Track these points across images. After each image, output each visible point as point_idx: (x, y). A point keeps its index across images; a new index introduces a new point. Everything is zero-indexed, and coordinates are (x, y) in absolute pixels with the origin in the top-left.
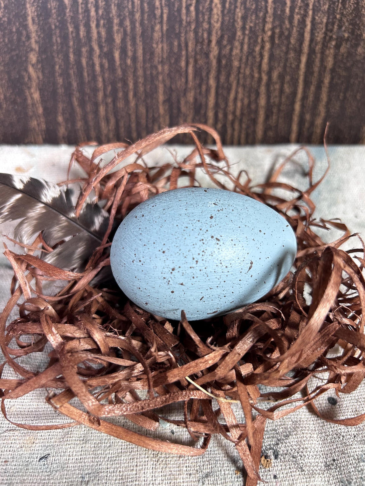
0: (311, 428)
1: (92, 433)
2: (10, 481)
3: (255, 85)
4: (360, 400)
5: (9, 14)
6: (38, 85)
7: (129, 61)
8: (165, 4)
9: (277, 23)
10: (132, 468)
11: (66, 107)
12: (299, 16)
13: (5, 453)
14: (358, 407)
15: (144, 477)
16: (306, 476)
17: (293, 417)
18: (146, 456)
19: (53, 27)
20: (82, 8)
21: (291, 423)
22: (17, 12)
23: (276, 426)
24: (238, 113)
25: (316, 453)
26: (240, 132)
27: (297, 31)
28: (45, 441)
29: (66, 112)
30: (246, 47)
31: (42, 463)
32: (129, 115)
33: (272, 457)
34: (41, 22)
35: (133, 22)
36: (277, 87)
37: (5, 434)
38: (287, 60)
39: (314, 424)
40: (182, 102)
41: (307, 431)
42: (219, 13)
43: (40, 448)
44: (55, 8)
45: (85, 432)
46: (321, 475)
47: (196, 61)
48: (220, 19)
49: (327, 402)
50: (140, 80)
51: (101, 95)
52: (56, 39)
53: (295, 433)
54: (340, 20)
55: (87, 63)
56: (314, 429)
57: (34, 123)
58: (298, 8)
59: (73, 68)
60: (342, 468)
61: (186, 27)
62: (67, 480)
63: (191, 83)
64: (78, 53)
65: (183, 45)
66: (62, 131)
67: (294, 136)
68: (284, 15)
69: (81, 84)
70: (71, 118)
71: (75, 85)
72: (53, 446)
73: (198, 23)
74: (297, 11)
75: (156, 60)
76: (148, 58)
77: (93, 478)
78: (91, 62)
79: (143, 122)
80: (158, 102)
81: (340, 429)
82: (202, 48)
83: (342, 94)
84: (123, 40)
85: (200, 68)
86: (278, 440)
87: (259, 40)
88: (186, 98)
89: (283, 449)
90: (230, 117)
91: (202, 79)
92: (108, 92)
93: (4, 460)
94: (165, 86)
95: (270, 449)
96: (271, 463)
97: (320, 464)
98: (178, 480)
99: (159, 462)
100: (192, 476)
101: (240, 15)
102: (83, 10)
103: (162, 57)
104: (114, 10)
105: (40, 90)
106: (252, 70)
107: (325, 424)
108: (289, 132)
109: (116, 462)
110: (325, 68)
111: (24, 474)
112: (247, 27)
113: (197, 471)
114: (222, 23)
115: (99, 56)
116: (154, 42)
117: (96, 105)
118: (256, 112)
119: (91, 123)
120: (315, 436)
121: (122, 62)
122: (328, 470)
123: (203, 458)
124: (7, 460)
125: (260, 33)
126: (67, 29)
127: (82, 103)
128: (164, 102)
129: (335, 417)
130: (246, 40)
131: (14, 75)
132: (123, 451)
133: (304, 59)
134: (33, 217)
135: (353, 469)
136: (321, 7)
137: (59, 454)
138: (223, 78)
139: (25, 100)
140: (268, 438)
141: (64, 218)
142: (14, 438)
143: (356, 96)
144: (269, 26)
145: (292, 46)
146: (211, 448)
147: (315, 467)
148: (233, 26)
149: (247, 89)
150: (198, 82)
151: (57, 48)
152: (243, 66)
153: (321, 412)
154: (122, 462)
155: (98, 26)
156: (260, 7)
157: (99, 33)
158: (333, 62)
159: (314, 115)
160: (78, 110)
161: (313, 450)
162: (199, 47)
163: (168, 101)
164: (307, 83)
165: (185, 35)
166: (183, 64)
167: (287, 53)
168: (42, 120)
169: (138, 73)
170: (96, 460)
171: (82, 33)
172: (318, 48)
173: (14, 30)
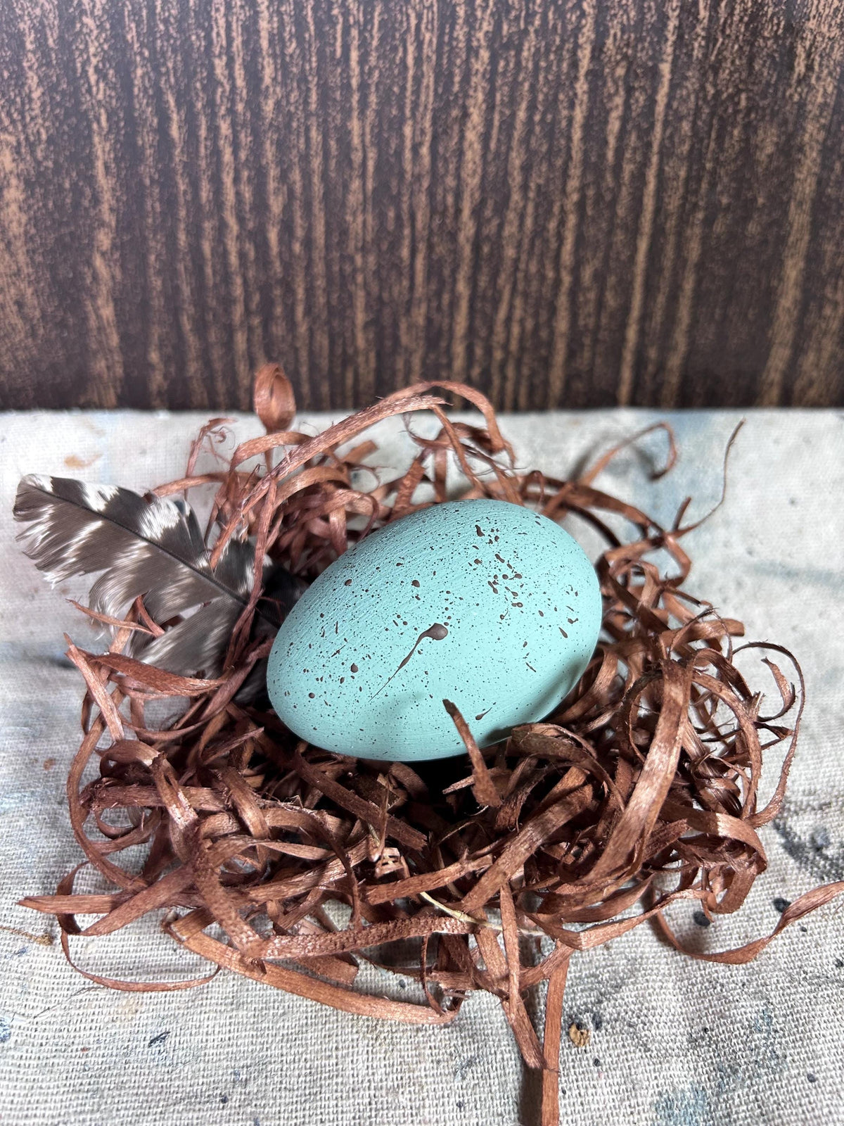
0: (662, 971)
1: (248, 990)
2: (96, 1087)
3: (547, 292)
4: (754, 916)
5: (57, 153)
6: (112, 292)
7: (297, 248)
8: (371, 142)
9: (590, 178)
10: (328, 1053)
11: (167, 333)
12: (632, 166)
13: (82, 1033)
14: (750, 929)
15: (353, 1069)
16: (654, 1060)
17: (628, 950)
18: (355, 1030)
19: (147, 182)
20: (206, 147)
21: (625, 961)
22: (73, 150)
23: (597, 968)
24: (514, 346)
25: (671, 1017)
26: (517, 383)
27: (630, 194)
28: (158, 1006)
29: (166, 342)
30: (529, 222)
31: (154, 1049)
32: (296, 350)
33: (591, 1026)
34: (123, 173)
35: (307, 175)
36: (592, 296)
37: (80, 997)
38: (610, 246)
39: (667, 964)
40: (403, 326)
41: (654, 977)
42: (477, 159)
43: (150, 1021)
44: (151, 146)
45: (235, 988)
46: (682, 1058)
47: (430, 247)
48: (479, 170)
49: (693, 921)
50: (319, 283)
51: (238, 311)
52: (153, 204)
53: (632, 980)
54: (714, 173)
55: (213, 250)
56: (667, 972)
57: (100, 365)
58: (630, 151)
59: (184, 259)
60: (721, 1044)
61: (411, 184)
62: (205, 1080)
63: (420, 289)
64: (196, 232)
65: (405, 217)
66: (157, 380)
67: (624, 391)
68: (602, 163)
69: (200, 288)
70: (176, 356)
71: (186, 291)
72: (175, 1017)
73: (435, 177)
74: (628, 155)
75: (352, 244)
76: (336, 240)
77: (256, 1074)
78: (221, 249)
79: (324, 363)
80: (353, 323)
81: (716, 971)
82: (443, 223)
83: (718, 311)
84: (287, 208)
85: (439, 260)
86: (601, 994)
87: (556, 209)
88: (411, 317)
89: (610, 1010)
90: (498, 355)
91: (442, 282)
92: (253, 306)
93: (81, 1047)
94: (368, 294)
95: (587, 1011)
96: (588, 1036)
97: (680, 1037)
98: (417, 1073)
99: (379, 1041)
100: (442, 1065)
101: (517, 163)
102: (209, 152)
103: (364, 240)
104: (270, 151)
105: (115, 300)
106: (542, 265)
107: (689, 962)
108: (616, 383)
109: (298, 1042)
110: (685, 261)
111: (122, 1072)
112: (533, 185)
113: (451, 1055)
114: (483, 178)
115: (238, 237)
116: (348, 211)
117: (229, 330)
118: (550, 344)
119: (218, 366)
120: (670, 985)
121: (283, 249)
122: (695, 1048)
123: (461, 1031)
124: (87, 1046)
125: (557, 197)
126: (176, 185)
127: (201, 328)
128: (366, 326)
129: (707, 949)
130: (530, 209)
131: (65, 272)
132: (309, 1022)
133: (643, 245)
134: (125, 567)
135: (741, 1046)
136: (673, 146)
137: (189, 1031)
138: (483, 281)
139: (85, 319)
140: (582, 991)
141: (186, 570)
142: (98, 1003)
143: (746, 315)
144: (573, 184)
145: (619, 221)
146: (476, 1012)
147: (671, 1044)
148: (505, 182)
149: (531, 301)
150: (433, 287)
151: (154, 221)
152: (524, 257)
153: (681, 940)
154: (309, 1042)
155: (236, 180)
156: (556, 149)
157: (238, 194)
158: (699, 252)
159: (666, 347)
160: (192, 340)
161: (666, 1011)
162: (437, 221)
163: (374, 323)
164: (650, 290)
165: (410, 198)
166: (405, 253)
167: (610, 233)
168: (116, 358)
169: (316, 270)
170: (259, 1040)
171: (205, 193)
172: (671, 224)
173: (67, 185)
